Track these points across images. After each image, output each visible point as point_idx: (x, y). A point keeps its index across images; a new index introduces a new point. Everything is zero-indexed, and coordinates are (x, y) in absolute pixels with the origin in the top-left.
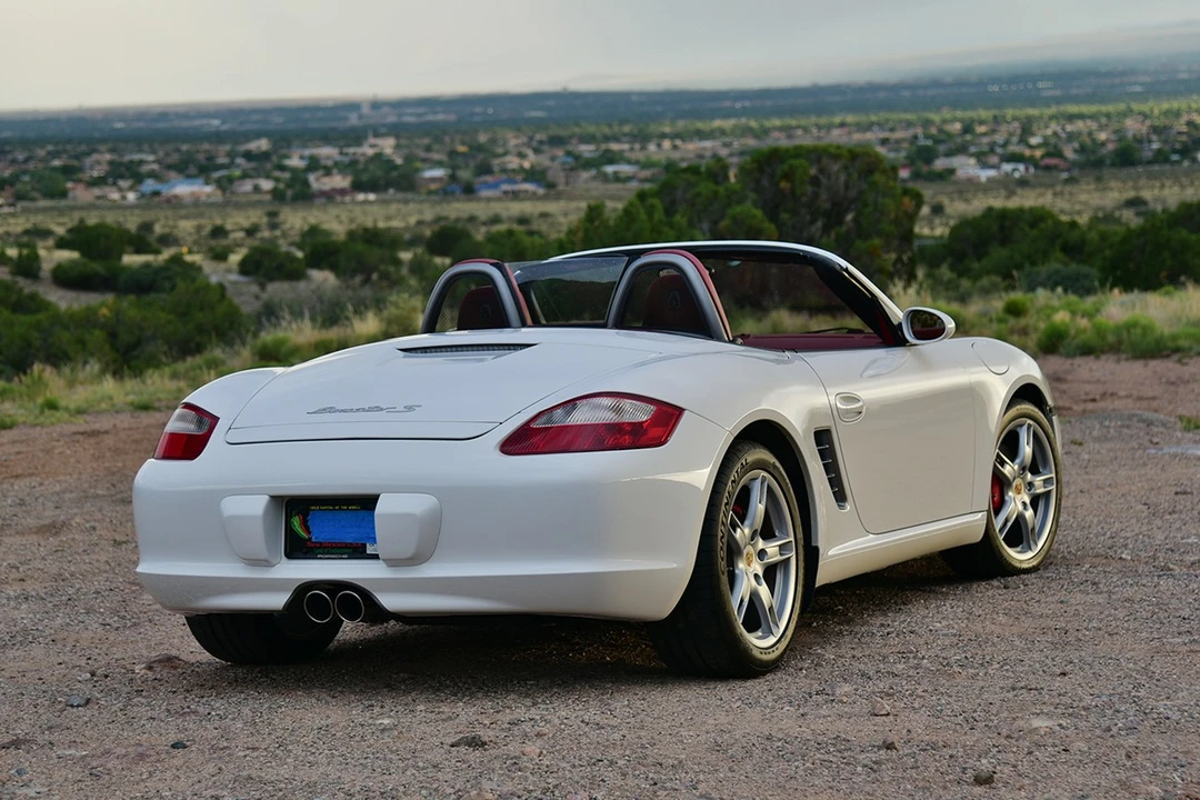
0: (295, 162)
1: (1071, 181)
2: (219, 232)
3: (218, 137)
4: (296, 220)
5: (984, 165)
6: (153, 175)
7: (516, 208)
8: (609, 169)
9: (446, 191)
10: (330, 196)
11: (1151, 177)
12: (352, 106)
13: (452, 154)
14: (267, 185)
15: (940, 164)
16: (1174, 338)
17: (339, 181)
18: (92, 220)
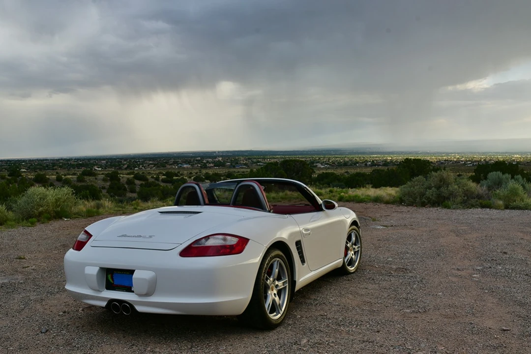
0: (205, 161)
1: (336, 168)
2: (191, 173)
3: (192, 157)
4: (204, 171)
5: (322, 165)
6: (180, 163)
7: (242, 170)
8: (259, 164)
9: (230, 167)
10: (210, 167)
11: (349, 168)
12: (215, 152)
13: (232, 160)
14: (199, 165)
15: (315, 164)
16: (364, 199)
17: (212, 165)
18: (170, 171)
